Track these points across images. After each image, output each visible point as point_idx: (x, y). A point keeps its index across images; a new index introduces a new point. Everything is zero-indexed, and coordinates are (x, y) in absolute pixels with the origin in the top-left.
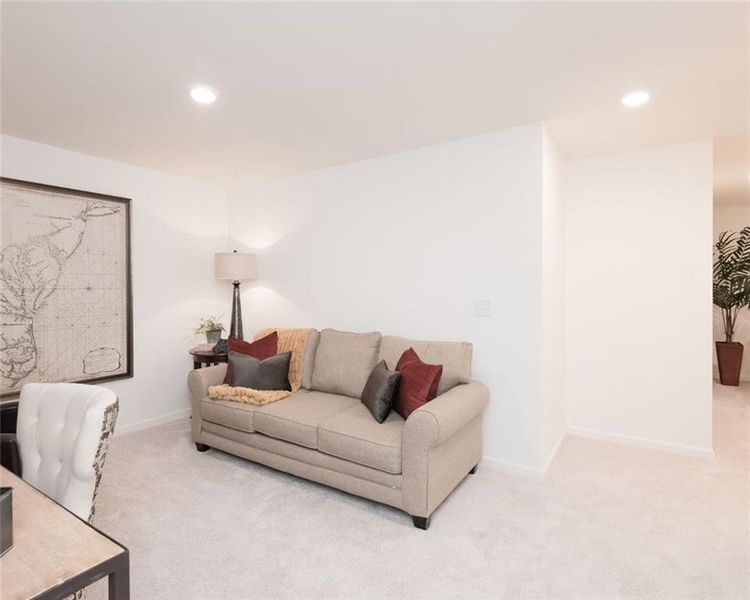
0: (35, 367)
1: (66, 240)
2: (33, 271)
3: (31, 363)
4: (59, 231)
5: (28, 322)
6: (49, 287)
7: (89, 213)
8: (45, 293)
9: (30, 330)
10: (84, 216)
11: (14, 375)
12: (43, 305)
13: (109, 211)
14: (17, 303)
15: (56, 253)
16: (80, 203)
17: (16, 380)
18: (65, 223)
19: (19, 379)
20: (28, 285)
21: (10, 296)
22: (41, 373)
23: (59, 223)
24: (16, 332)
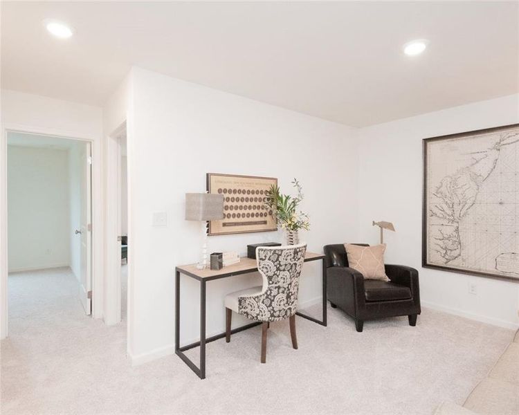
0: (460, 255)
2: (460, 191)
3: (457, 252)
4: (477, 162)
6: (470, 202)
7: (502, 143)
8: (467, 206)
9: (457, 230)
11: (447, 257)
14: (449, 212)
15: (475, 178)
16: (495, 137)
17: (448, 260)
18: (482, 155)
19: (450, 260)
20: (456, 201)
21: (445, 207)
22: (464, 260)
23: (477, 156)
24: (449, 230)
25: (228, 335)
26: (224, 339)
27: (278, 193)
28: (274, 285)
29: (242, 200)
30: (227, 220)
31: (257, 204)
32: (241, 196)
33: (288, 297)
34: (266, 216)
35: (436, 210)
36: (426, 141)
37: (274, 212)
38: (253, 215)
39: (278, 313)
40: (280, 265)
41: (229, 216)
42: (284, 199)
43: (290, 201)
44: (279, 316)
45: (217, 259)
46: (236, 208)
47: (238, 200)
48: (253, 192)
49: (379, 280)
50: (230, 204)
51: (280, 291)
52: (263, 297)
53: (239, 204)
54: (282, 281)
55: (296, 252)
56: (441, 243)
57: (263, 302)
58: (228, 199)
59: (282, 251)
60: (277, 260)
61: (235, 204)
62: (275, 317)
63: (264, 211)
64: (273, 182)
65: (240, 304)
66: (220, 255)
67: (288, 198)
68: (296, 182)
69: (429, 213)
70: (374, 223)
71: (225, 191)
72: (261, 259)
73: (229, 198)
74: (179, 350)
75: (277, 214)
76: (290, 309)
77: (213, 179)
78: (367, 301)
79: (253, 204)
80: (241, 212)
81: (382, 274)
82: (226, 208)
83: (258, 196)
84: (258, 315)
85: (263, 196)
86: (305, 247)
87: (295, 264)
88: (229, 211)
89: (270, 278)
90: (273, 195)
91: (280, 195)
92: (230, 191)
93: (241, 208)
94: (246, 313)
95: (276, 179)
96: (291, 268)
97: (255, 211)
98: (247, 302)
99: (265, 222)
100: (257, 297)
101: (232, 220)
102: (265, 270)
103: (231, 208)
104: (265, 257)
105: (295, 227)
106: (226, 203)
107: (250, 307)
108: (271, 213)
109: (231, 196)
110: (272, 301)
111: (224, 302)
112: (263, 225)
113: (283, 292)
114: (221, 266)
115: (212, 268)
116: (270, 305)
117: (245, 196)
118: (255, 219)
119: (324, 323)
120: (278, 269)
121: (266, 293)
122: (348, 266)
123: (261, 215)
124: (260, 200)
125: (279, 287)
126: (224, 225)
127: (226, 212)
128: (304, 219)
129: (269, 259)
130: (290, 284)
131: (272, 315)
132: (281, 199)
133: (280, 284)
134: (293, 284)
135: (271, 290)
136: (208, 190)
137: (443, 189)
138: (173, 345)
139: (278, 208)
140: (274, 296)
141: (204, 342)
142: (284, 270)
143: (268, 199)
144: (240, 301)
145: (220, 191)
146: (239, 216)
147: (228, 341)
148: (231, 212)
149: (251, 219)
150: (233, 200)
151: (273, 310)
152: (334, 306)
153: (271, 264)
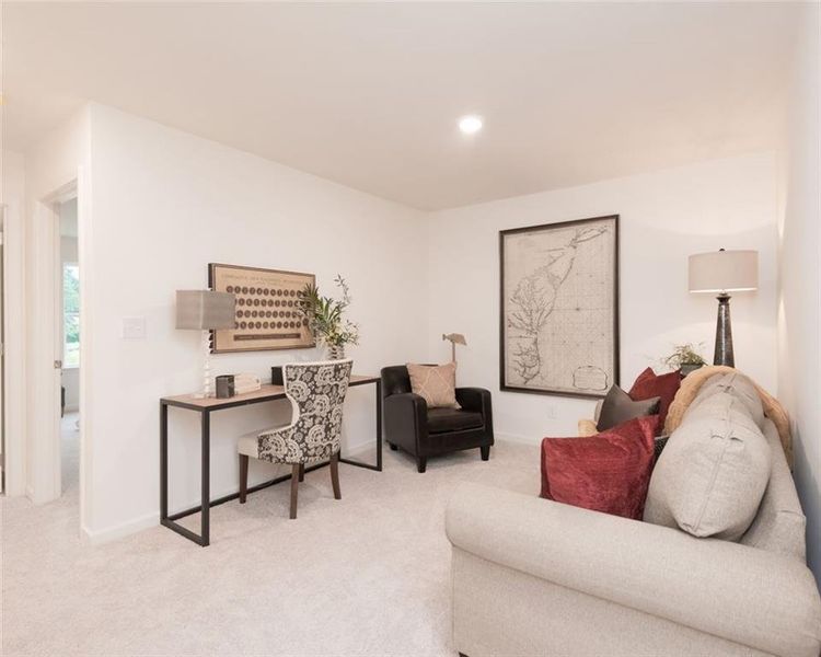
0: (538, 372)
1: (560, 269)
2: (538, 296)
4: (554, 261)
5: (534, 336)
6: (547, 308)
7: (578, 239)
8: (545, 314)
9: (535, 343)
10: (574, 244)
11: (526, 376)
12: (544, 322)
13: (596, 233)
14: (528, 321)
15: (552, 279)
16: (570, 232)
17: (527, 379)
18: (560, 253)
19: (529, 379)
20: (534, 307)
21: (523, 315)
22: (543, 379)
23: (555, 254)
24: (527, 343)
25: (242, 495)
26: (237, 500)
27: (316, 296)
28: (308, 414)
29: (264, 303)
30: (240, 332)
31: (287, 309)
32: (262, 297)
33: (328, 429)
34: (298, 326)
35: (514, 320)
36: (503, 233)
37: (311, 321)
38: (279, 325)
39: (313, 450)
40: (316, 387)
41: (243, 325)
42: (325, 303)
43: (333, 306)
44: (315, 455)
45: (225, 384)
46: (255, 314)
47: (257, 303)
48: (280, 293)
49: (448, 408)
50: (245, 308)
51: (317, 421)
52: (293, 431)
53: (259, 308)
54: (319, 407)
55: (337, 369)
56: (519, 358)
57: (293, 438)
58: (242, 302)
59: (318, 367)
60: (312, 379)
61: (252, 308)
62: (309, 456)
63: (296, 320)
64: (309, 280)
65: (260, 446)
66: (231, 379)
67: (329, 302)
68: (340, 281)
69: (506, 323)
70: (444, 337)
71: (238, 290)
72: (290, 379)
73: (243, 300)
74: (167, 520)
75: (314, 324)
76: (330, 445)
77: (218, 272)
78: (431, 433)
79: (280, 309)
80: (262, 320)
81: (451, 399)
82: (240, 314)
83: (288, 298)
84: (286, 455)
85: (295, 298)
86: (350, 363)
87: (337, 385)
88: (244, 319)
89: (302, 405)
90: (310, 298)
91: (319, 298)
92: (245, 291)
93: (262, 314)
94: (270, 456)
95: (314, 276)
96: (331, 391)
97: (283, 320)
98: (271, 440)
99: (298, 336)
100: (285, 432)
101: (247, 331)
102: (295, 394)
103: (247, 314)
104: (296, 376)
105: (340, 341)
106: (238, 307)
107: (274, 447)
108: (306, 323)
109: (247, 296)
110: (305, 435)
111: (237, 447)
112: (295, 340)
113: (320, 423)
114: (232, 393)
115: (219, 396)
116: (303, 441)
117: (268, 298)
118: (283, 331)
119: (379, 468)
120: (313, 392)
121: (297, 425)
122: (410, 391)
123: (292, 325)
124: (290, 304)
125: (315, 417)
126: (237, 338)
127: (240, 320)
128: (351, 330)
129: (301, 379)
130: (330, 412)
131: (305, 454)
132: (321, 303)
133: (316, 412)
134: (333, 413)
135: (303, 421)
136: (210, 286)
137: (521, 293)
138: (158, 513)
139: (316, 315)
140: (309, 429)
141: (206, 506)
142: (321, 393)
143: (302, 303)
144: (260, 442)
145: (229, 289)
146: (258, 325)
147: (243, 501)
148: (247, 320)
149: (276, 331)
150: (250, 302)
151: (306, 447)
152: (394, 448)
153: (303, 385)
